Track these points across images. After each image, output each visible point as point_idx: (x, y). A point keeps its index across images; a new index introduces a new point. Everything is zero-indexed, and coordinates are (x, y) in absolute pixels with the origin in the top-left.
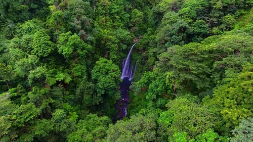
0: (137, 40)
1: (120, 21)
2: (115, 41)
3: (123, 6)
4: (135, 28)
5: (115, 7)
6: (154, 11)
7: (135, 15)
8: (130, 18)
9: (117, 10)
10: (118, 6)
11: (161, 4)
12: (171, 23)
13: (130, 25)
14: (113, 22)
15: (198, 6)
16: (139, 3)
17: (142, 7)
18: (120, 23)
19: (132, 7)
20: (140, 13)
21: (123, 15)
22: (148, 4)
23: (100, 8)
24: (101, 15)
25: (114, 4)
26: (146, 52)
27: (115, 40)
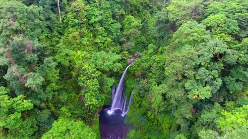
0: (132, 60)
1: (105, 34)
2: (94, 75)
3: (110, 11)
4: (129, 43)
5: (97, 13)
6: (159, 18)
7: (130, 24)
8: (122, 29)
9: (100, 17)
10: (102, 12)
11: (170, 8)
12: (194, 43)
13: (121, 40)
14: (95, 36)
15: (241, 12)
16: (136, 6)
17: (139, 11)
18: (105, 39)
19: (124, 13)
20: (136, 22)
21: (110, 25)
22: (147, 6)
23: (70, 15)
24: (73, 26)
25: (95, 9)
26: (146, 80)
27: (94, 72)
